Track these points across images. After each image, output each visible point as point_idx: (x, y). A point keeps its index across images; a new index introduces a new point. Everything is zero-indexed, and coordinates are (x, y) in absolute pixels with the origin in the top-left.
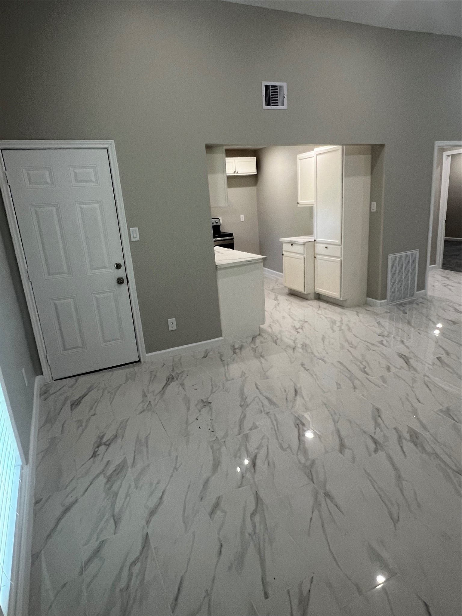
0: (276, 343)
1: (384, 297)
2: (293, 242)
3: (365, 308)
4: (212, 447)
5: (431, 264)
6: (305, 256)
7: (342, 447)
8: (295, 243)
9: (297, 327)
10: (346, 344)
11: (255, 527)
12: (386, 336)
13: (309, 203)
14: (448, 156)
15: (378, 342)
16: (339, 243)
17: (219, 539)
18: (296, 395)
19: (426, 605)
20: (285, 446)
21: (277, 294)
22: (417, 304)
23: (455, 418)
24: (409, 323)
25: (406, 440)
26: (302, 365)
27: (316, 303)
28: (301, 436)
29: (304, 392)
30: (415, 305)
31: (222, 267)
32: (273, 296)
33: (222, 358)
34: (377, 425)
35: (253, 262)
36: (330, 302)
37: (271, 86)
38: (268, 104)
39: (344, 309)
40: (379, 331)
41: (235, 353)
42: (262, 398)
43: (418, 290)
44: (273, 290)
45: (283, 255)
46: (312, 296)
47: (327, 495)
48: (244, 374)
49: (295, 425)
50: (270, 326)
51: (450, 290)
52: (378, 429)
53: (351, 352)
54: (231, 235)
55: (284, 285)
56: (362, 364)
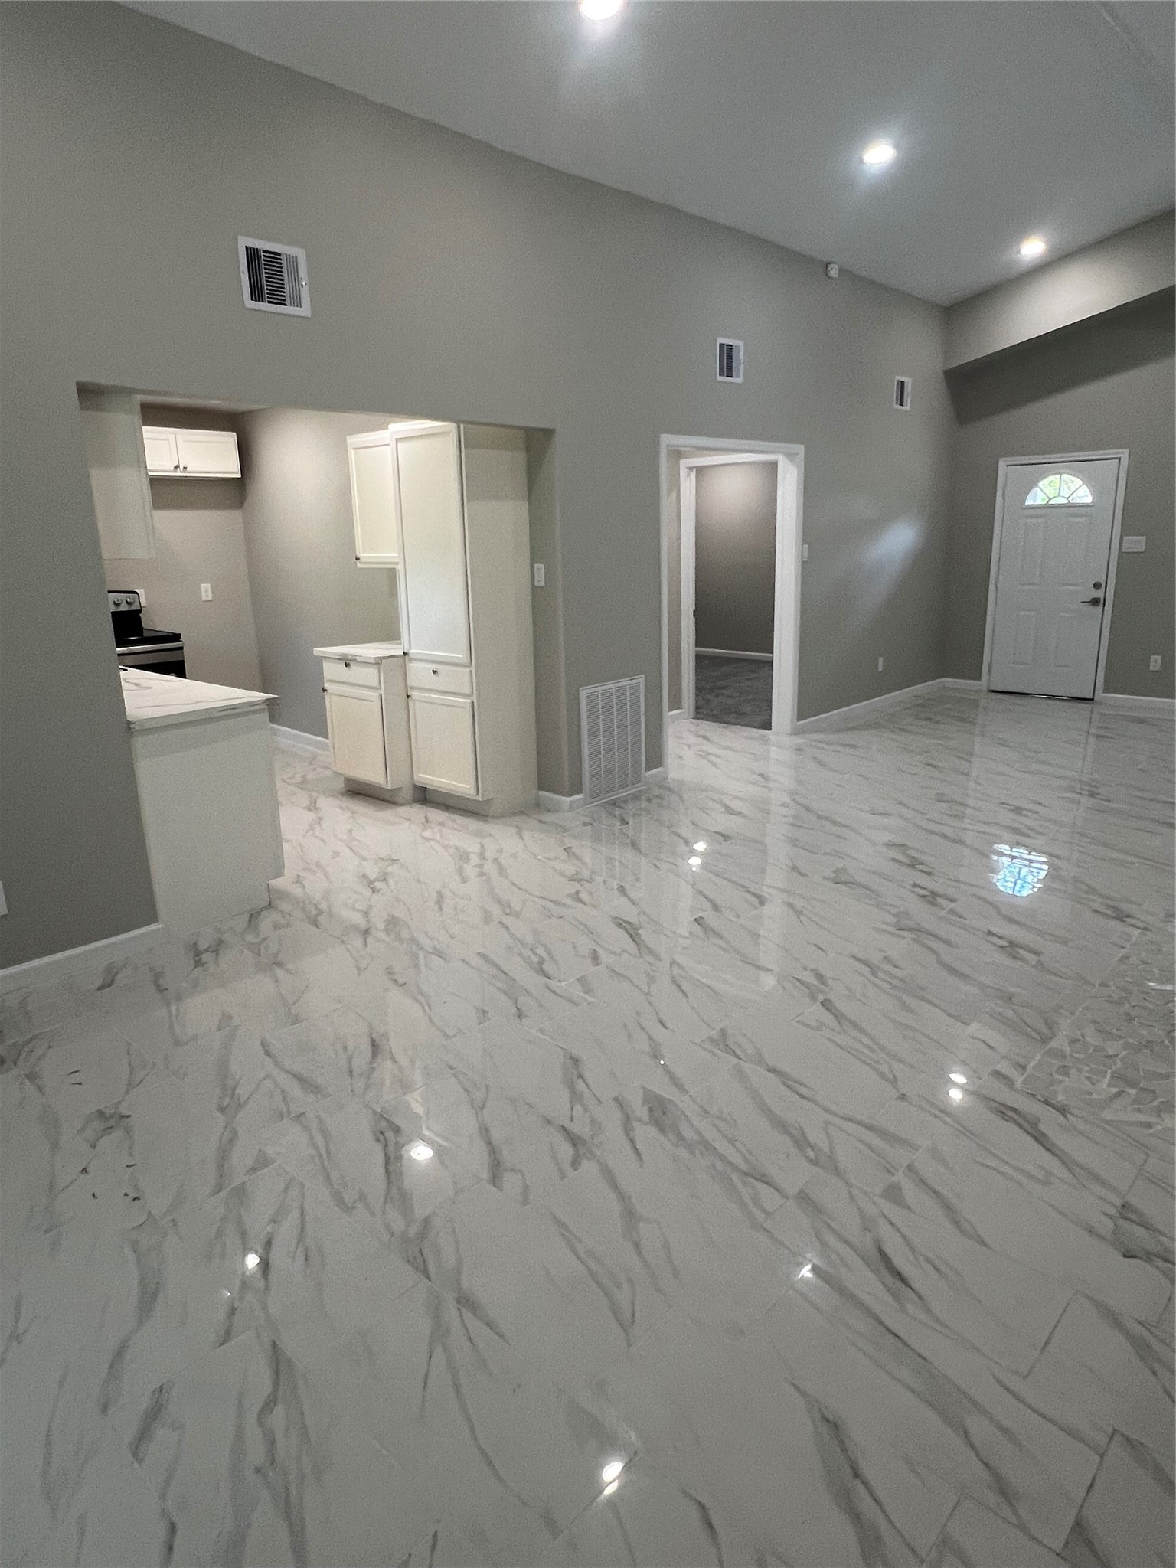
0: (315, 923)
1: (576, 788)
2: (350, 657)
3: (536, 816)
4: (135, 1247)
5: (670, 710)
6: (382, 692)
7: (496, 1170)
8: (355, 660)
9: (372, 876)
10: (496, 910)
11: (272, 1443)
12: (587, 881)
13: (384, 560)
14: (691, 469)
15: (570, 895)
16: (466, 660)
17: (164, 1513)
18: (374, 1055)
19: (702, 1508)
20: (349, 1197)
21: (315, 794)
22: (649, 800)
23: (738, 1052)
24: (634, 845)
25: (640, 1120)
26: (390, 971)
27: (418, 812)
28: (393, 1162)
29: (395, 1044)
30: (644, 804)
31: (147, 726)
32: (303, 799)
33: (161, 982)
34: (575, 1097)
35: (237, 711)
36: (452, 807)
37: (264, 251)
38: (257, 296)
39: (486, 821)
40: (570, 869)
41: (198, 963)
42: (282, 1078)
43: (648, 769)
44: (303, 784)
45: (324, 690)
46: (407, 793)
47: (466, 1302)
48: (226, 1018)
49: (375, 1135)
50: (298, 880)
51: (714, 764)
52: (578, 1107)
53: (507, 928)
54: (176, 637)
55: (335, 769)
56: (535, 954)
